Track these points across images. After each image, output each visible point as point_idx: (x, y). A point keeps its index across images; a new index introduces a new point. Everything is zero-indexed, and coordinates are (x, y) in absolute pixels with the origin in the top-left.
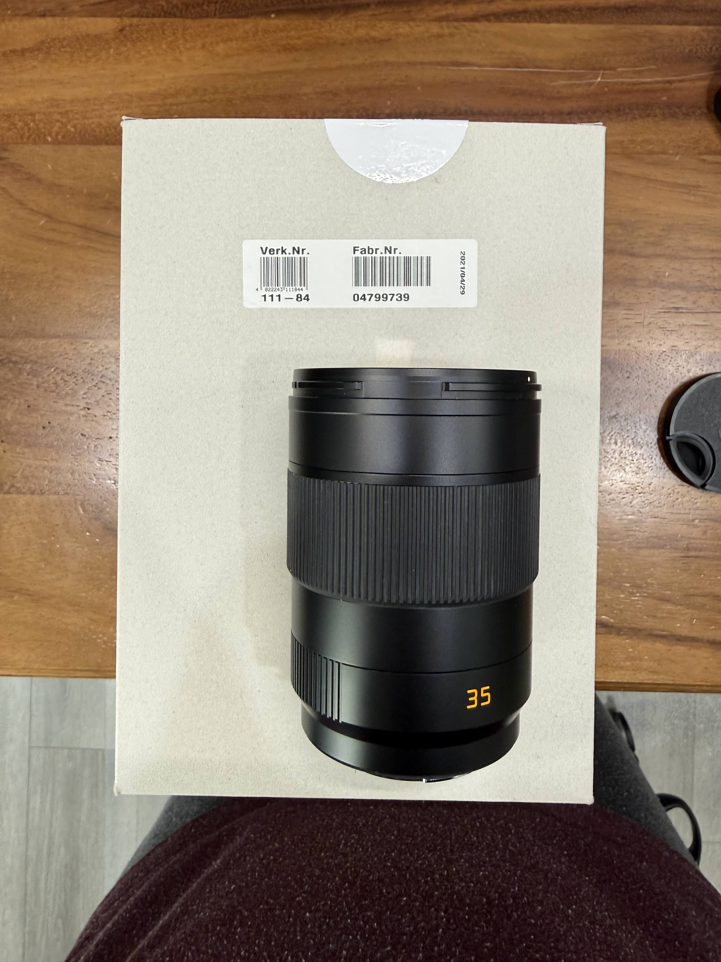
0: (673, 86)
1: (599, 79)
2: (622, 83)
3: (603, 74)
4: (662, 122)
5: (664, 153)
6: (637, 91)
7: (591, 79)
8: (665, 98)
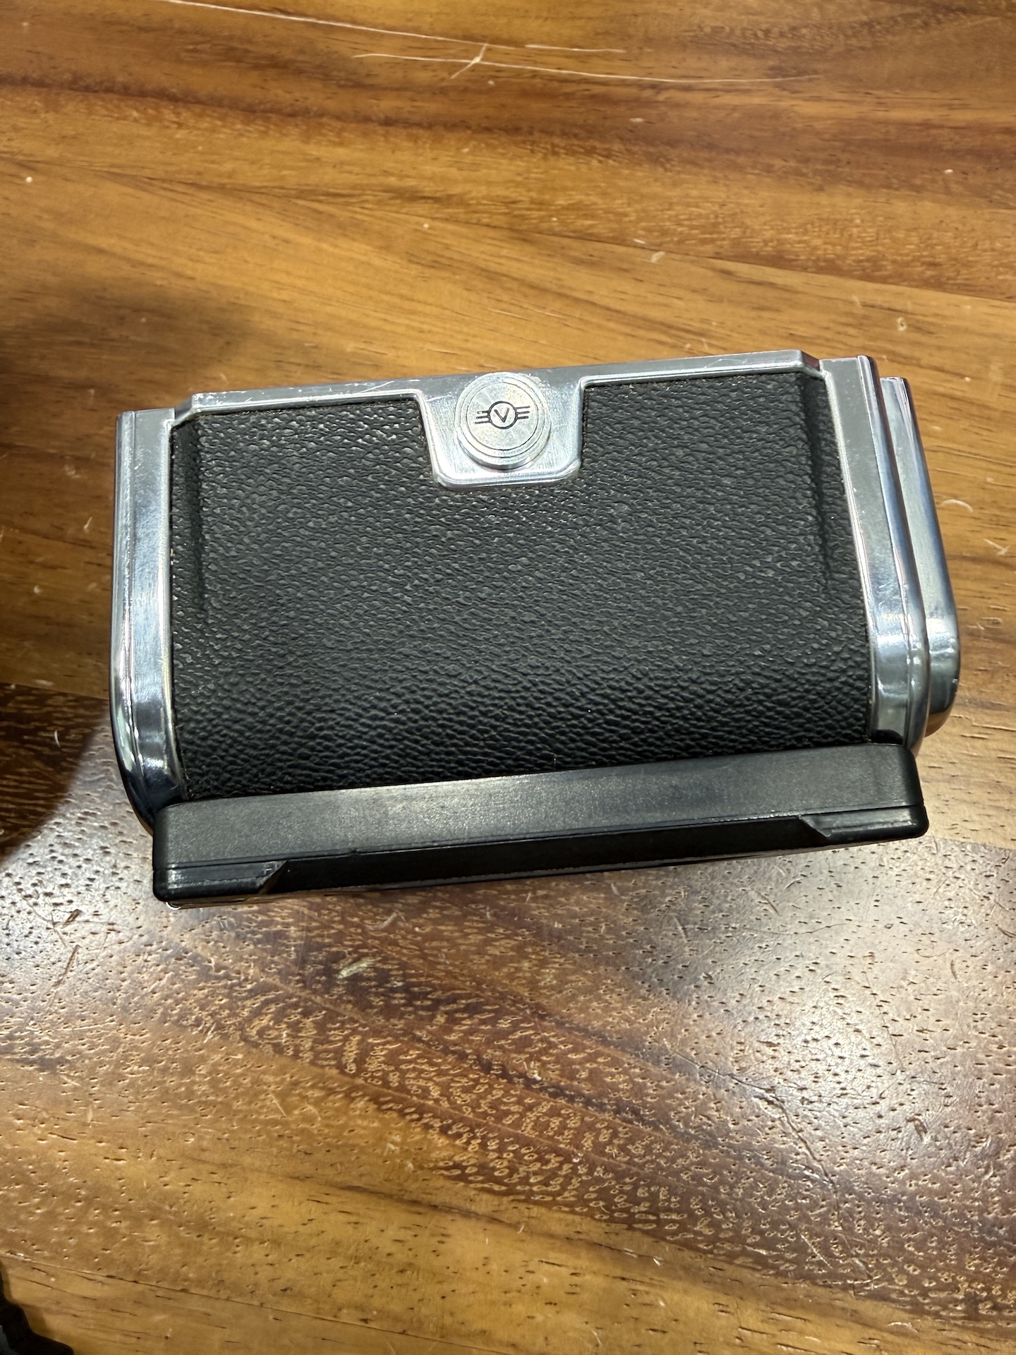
0: (661, 97)
1: (477, 60)
2: (535, 75)
3: (489, 50)
4: (626, 172)
5: (620, 240)
6: (568, 96)
7: (455, 56)
8: (639, 120)
